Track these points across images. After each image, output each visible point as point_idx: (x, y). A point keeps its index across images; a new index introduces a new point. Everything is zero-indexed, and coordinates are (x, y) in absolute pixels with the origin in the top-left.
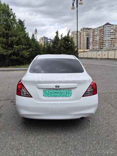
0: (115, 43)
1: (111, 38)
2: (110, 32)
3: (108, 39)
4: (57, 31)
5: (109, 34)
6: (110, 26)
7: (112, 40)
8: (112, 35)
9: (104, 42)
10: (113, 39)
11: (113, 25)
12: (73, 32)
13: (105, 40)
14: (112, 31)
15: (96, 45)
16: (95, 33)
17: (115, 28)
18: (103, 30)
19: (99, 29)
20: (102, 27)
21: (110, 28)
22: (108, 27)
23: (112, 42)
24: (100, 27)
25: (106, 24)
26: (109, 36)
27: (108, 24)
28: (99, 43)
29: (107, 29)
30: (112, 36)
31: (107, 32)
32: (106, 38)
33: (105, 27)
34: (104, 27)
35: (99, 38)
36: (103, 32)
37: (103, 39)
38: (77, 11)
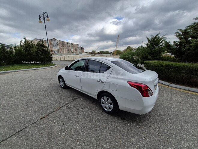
0: (60, 51)
3: (56, 48)
4: (25, 38)
5: (56, 45)
6: (56, 40)
7: (58, 49)
8: (58, 46)
11: (58, 40)
13: (54, 49)
14: (58, 44)
17: (59, 42)
24: (49, 40)
25: (53, 39)
29: (54, 41)
31: (55, 43)
34: (52, 41)
35: (50, 47)
36: (52, 43)
37: (52, 48)
38: (45, 25)
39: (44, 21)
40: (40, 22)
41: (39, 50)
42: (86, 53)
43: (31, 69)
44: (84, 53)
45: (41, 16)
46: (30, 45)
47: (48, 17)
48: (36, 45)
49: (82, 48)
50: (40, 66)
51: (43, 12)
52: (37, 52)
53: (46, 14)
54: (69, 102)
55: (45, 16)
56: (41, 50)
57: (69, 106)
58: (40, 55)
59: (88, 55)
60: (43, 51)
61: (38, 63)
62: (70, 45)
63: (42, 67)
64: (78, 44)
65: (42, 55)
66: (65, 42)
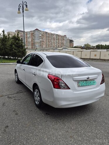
0: (42, 45)
1: (40, 41)
2: (39, 36)
3: (38, 42)
4: (4, 30)
5: (38, 38)
6: (39, 31)
7: (40, 43)
8: (41, 38)
9: (35, 43)
10: (42, 42)
11: (41, 31)
12: (8, 32)
13: (36, 42)
14: (40, 35)
15: (29, 45)
16: (28, 35)
17: (42, 33)
18: (34, 34)
19: (31, 33)
20: (33, 32)
21: (39, 33)
22: (37, 32)
23: (41, 44)
24: (31, 31)
26: (38, 39)
27: (37, 30)
28: (31, 44)
30: (41, 40)
31: (37, 35)
32: (36, 41)
33: (36, 32)
34: (34, 32)
35: (31, 40)
36: (34, 35)
37: (34, 41)
38: (23, 16)
39: (23, 12)
40: (19, 13)
41: (14, 44)
42: (75, 47)
43: (2, 64)
44: (73, 47)
45: (20, 6)
46: (6, 38)
47: (27, 7)
48: (12, 38)
49: (71, 41)
50: (12, 61)
51: (23, 2)
52: (11, 46)
53: (25, 3)
54: (13, 93)
55: (24, 6)
56: (15, 43)
57: (10, 96)
58: (13, 49)
59: (73, 51)
60: (17, 45)
61: (12, 58)
62: (55, 37)
63: (13, 62)
64: (65, 36)
65: (15, 50)
66: (49, 34)
